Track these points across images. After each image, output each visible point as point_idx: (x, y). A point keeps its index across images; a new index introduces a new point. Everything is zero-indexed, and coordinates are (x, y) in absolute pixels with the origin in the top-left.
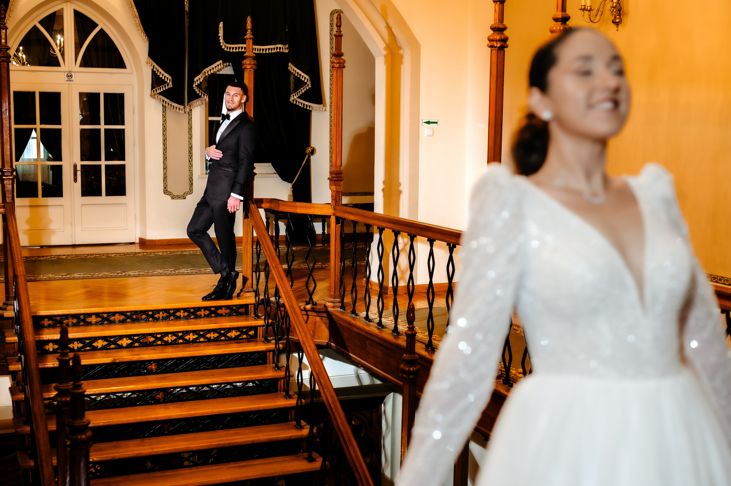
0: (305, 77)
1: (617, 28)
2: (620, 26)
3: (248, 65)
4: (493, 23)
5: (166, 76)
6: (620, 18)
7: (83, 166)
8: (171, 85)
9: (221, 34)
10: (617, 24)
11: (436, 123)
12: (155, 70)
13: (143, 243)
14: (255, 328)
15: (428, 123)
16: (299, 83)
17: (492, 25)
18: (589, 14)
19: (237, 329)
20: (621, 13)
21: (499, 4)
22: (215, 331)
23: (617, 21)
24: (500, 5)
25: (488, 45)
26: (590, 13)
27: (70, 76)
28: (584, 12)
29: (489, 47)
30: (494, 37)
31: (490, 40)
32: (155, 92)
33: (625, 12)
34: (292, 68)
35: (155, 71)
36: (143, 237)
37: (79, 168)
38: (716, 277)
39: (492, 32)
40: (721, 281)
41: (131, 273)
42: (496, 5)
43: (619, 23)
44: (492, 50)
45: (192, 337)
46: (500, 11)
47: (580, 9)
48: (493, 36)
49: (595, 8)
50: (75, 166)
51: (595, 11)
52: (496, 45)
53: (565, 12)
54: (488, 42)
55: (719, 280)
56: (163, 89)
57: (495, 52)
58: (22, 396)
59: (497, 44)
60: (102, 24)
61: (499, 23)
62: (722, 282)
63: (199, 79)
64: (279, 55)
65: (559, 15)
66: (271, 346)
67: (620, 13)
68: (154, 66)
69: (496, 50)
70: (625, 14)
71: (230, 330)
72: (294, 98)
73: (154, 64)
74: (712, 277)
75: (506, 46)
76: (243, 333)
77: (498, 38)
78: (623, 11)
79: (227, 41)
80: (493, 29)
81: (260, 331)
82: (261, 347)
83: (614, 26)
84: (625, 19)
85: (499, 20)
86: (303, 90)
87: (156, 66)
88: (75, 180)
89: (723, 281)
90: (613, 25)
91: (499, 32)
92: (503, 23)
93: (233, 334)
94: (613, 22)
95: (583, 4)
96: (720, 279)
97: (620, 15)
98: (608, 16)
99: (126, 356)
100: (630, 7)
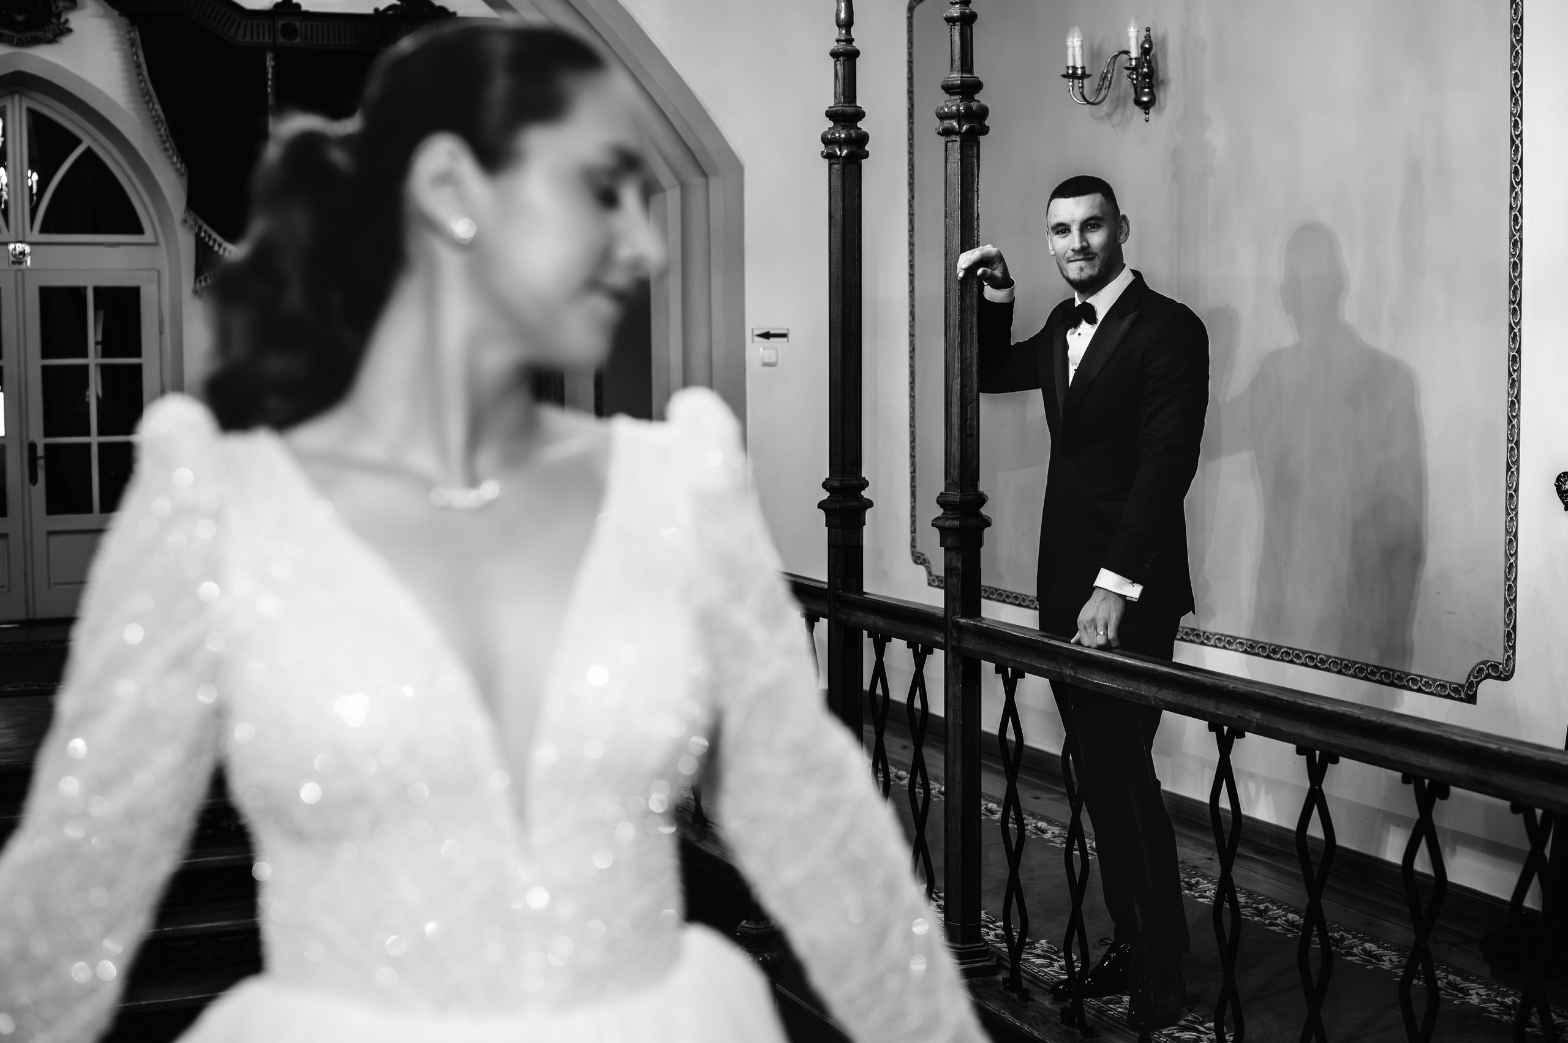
1: (1145, 115)
2: (1151, 110)
4: (832, 104)
6: (1152, 94)
7: (47, 447)
10: (1146, 107)
11: (784, 336)
12: (203, 234)
15: (767, 335)
17: (830, 107)
18: (1080, 85)
20: (1154, 83)
21: (844, 61)
23: (1145, 99)
24: (846, 62)
25: (822, 153)
26: (1082, 83)
27: (20, 253)
28: (1073, 81)
29: (823, 158)
30: (833, 134)
31: (826, 141)
32: (203, 284)
33: (1160, 79)
35: (204, 238)
37: (40, 452)
38: (1365, 667)
39: (831, 124)
40: (1376, 676)
42: (838, 63)
43: (1150, 105)
44: (830, 165)
46: (846, 75)
47: (1064, 76)
48: (832, 131)
50: (32, 447)
51: (1096, 78)
52: (839, 153)
53: (971, 71)
54: (822, 147)
55: (1370, 674)
57: (837, 168)
59: (841, 151)
60: (89, 139)
61: (844, 102)
62: (1378, 677)
65: (956, 77)
67: (1150, 82)
68: (200, 228)
69: (839, 164)
70: (1163, 83)
73: (200, 222)
74: (1356, 668)
75: (865, 154)
77: (843, 136)
78: (1157, 78)
80: (830, 115)
83: (1139, 112)
84: (1161, 95)
85: (844, 97)
87: (205, 227)
88: (33, 480)
89: (1378, 675)
90: (1137, 108)
91: (847, 124)
92: (855, 103)
94: (1138, 102)
95: (1070, 64)
96: (1371, 670)
97: (1151, 86)
98: (1125, 85)
100: (1172, 67)
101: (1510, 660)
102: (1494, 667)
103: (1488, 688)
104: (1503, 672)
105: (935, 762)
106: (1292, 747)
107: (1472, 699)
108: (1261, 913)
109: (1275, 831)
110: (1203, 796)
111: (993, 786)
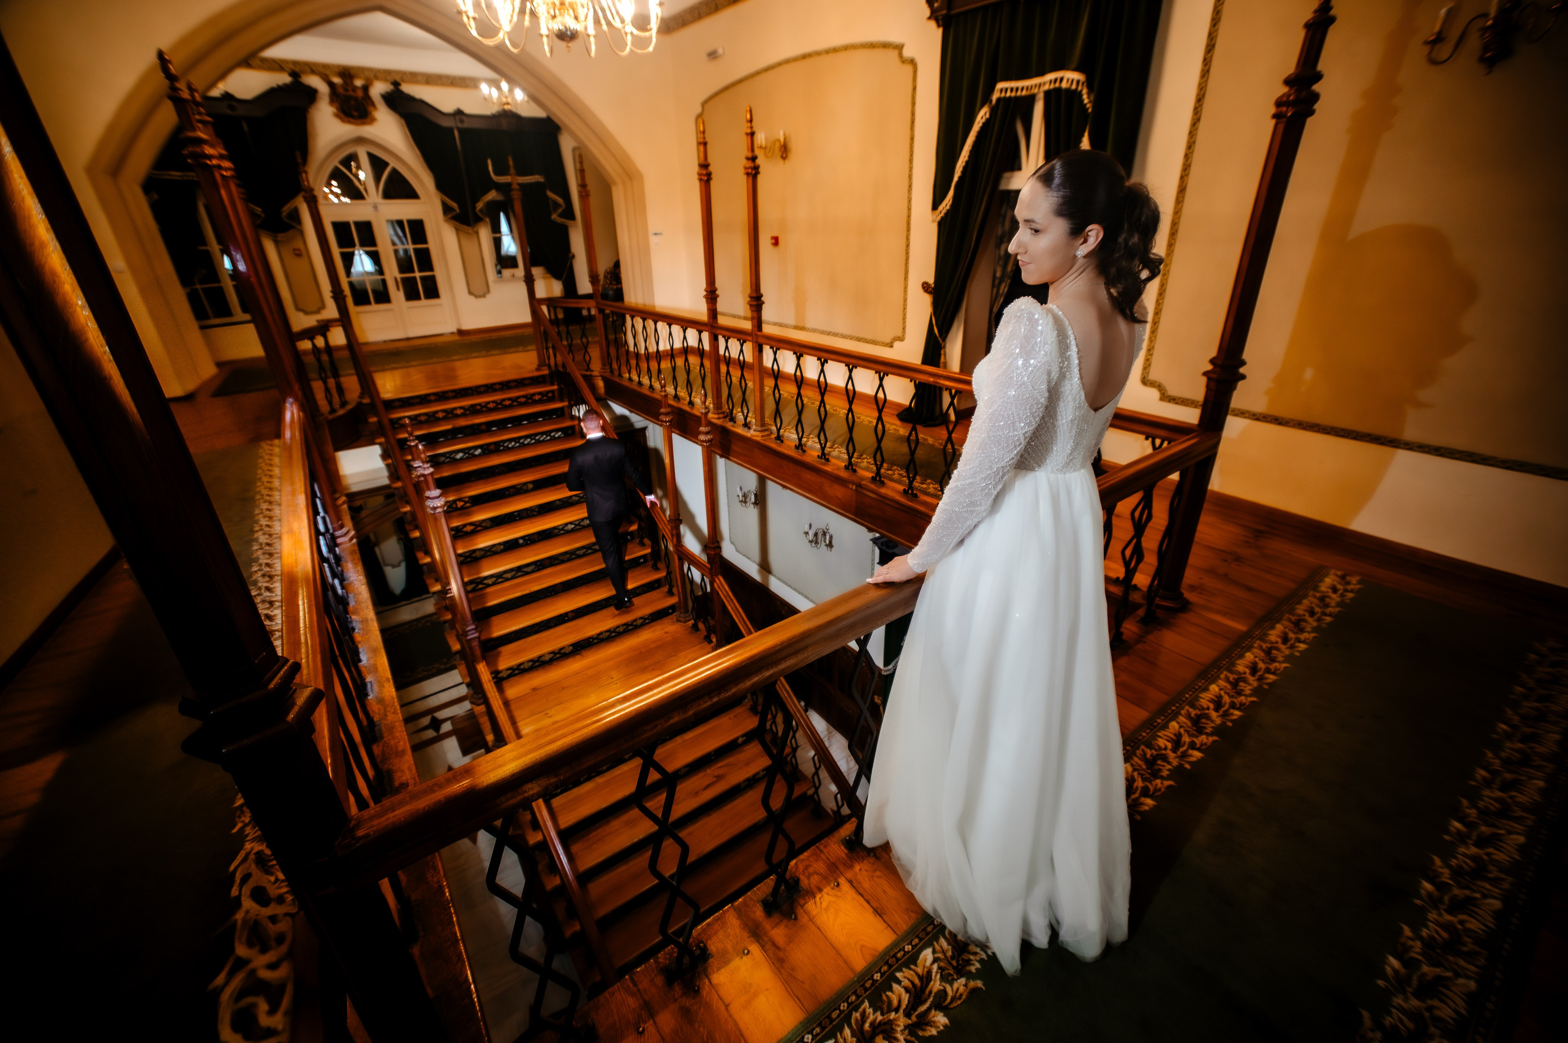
0: (560, 200)
1: (784, 161)
2: (786, 160)
3: (516, 195)
5: (455, 205)
6: (787, 155)
7: (402, 278)
8: (458, 211)
9: (490, 168)
11: (660, 234)
12: (443, 199)
13: (461, 332)
14: (553, 392)
15: (656, 234)
16: (556, 205)
17: (699, 163)
18: (765, 151)
19: (539, 393)
22: (523, 396)
23: (785, 156)
24: (702, 146)
25: (697, 178)
27: (375, 207)
28: (761, 149)
30: (701, 172)
31: (698, 174)
32: (447, 218)
34: (550, 194)
35: (444, 201)
36: (459, 328)
37: (399, 280)
39: (699, 168)
41: (454, 358)
43: (786, 158)
44: (700, 182)
45: (508, 403)
46: (704, 150)
47: (762, 153)
48: (701, 170)
49: (769, 146)
50: (396, 279)
51: (768, 149)
53: (754, 152)
54: (697, 176)
56: (453, 214)
57: (703, 183)
58: (390, 461)
59: (704, 177)
60: (393, 164)
63: (480, 205)
64: (537, 184)
65: (750, 155)
66: (566, 403)
67: (786, 150)
68: (442, 197)
70: (790, 151)
71: (534, 394)
72: (554, 216)
73: (442, 194)
75: (710, 178)
76: (543, 396)
77: (705, 173)
78: (788, 149)
79: (497, 173)
80: (699, 165)
81: (556, 394)
82: (559, 405)
83: (781, 161)
85: (704, 159)
86: (560, 211)
87: (444, 196)
88: (398, 289)
91: (705, 168)
92: (707, 162)
93: (537, 397)
94: (783, 158)
97: (786, 152)
98: (778, 153)
99: (463, 422)
100: (793, 145)
101: (904, 336)
102: (899, 337)
103: (897, 344)
104: (901, 339)
105: (707, 363)
106: (844, 365)
107: (892, 347)
108: (835, 410)
109: (812, 381)
110: (793, 372)
111: (723, 369)
